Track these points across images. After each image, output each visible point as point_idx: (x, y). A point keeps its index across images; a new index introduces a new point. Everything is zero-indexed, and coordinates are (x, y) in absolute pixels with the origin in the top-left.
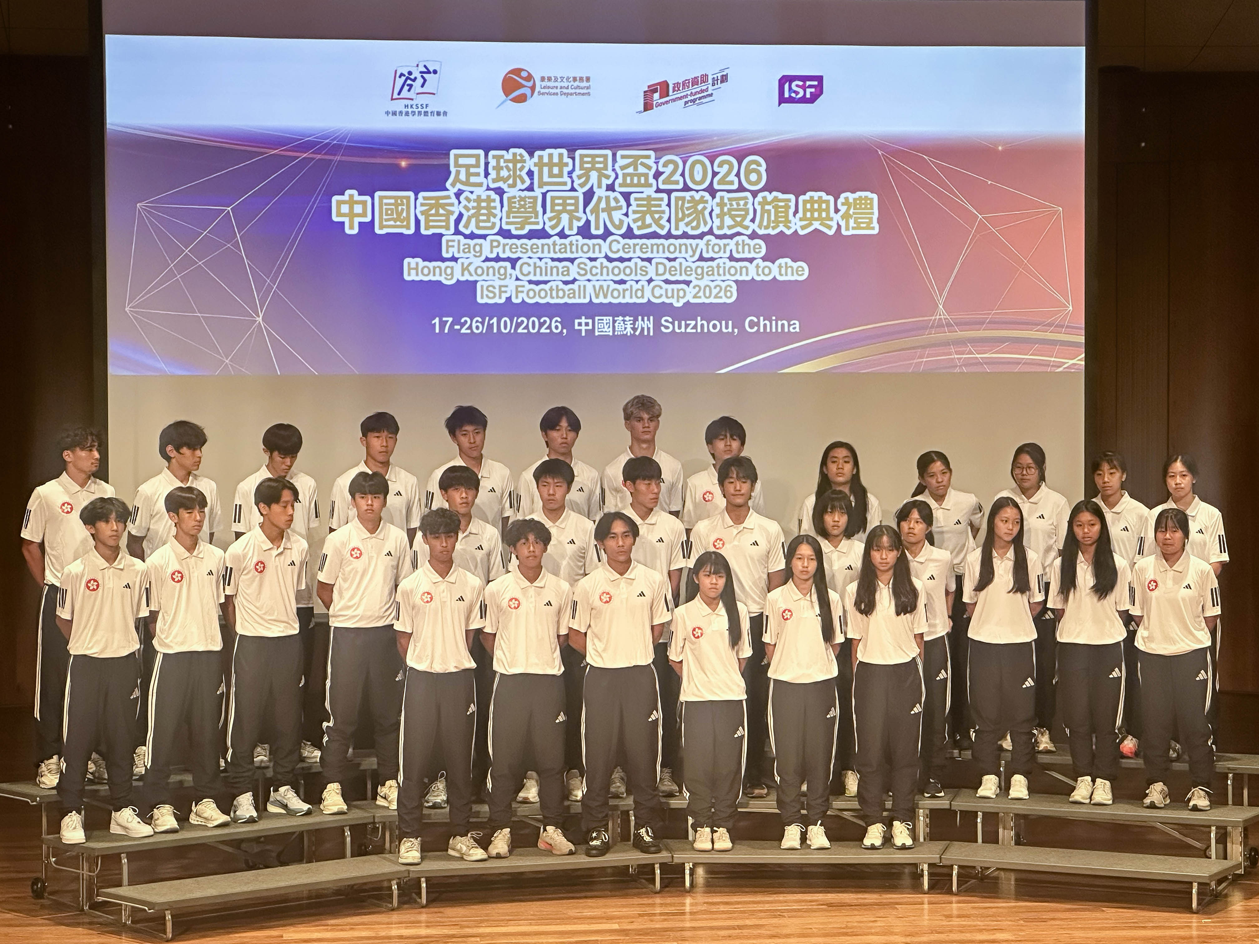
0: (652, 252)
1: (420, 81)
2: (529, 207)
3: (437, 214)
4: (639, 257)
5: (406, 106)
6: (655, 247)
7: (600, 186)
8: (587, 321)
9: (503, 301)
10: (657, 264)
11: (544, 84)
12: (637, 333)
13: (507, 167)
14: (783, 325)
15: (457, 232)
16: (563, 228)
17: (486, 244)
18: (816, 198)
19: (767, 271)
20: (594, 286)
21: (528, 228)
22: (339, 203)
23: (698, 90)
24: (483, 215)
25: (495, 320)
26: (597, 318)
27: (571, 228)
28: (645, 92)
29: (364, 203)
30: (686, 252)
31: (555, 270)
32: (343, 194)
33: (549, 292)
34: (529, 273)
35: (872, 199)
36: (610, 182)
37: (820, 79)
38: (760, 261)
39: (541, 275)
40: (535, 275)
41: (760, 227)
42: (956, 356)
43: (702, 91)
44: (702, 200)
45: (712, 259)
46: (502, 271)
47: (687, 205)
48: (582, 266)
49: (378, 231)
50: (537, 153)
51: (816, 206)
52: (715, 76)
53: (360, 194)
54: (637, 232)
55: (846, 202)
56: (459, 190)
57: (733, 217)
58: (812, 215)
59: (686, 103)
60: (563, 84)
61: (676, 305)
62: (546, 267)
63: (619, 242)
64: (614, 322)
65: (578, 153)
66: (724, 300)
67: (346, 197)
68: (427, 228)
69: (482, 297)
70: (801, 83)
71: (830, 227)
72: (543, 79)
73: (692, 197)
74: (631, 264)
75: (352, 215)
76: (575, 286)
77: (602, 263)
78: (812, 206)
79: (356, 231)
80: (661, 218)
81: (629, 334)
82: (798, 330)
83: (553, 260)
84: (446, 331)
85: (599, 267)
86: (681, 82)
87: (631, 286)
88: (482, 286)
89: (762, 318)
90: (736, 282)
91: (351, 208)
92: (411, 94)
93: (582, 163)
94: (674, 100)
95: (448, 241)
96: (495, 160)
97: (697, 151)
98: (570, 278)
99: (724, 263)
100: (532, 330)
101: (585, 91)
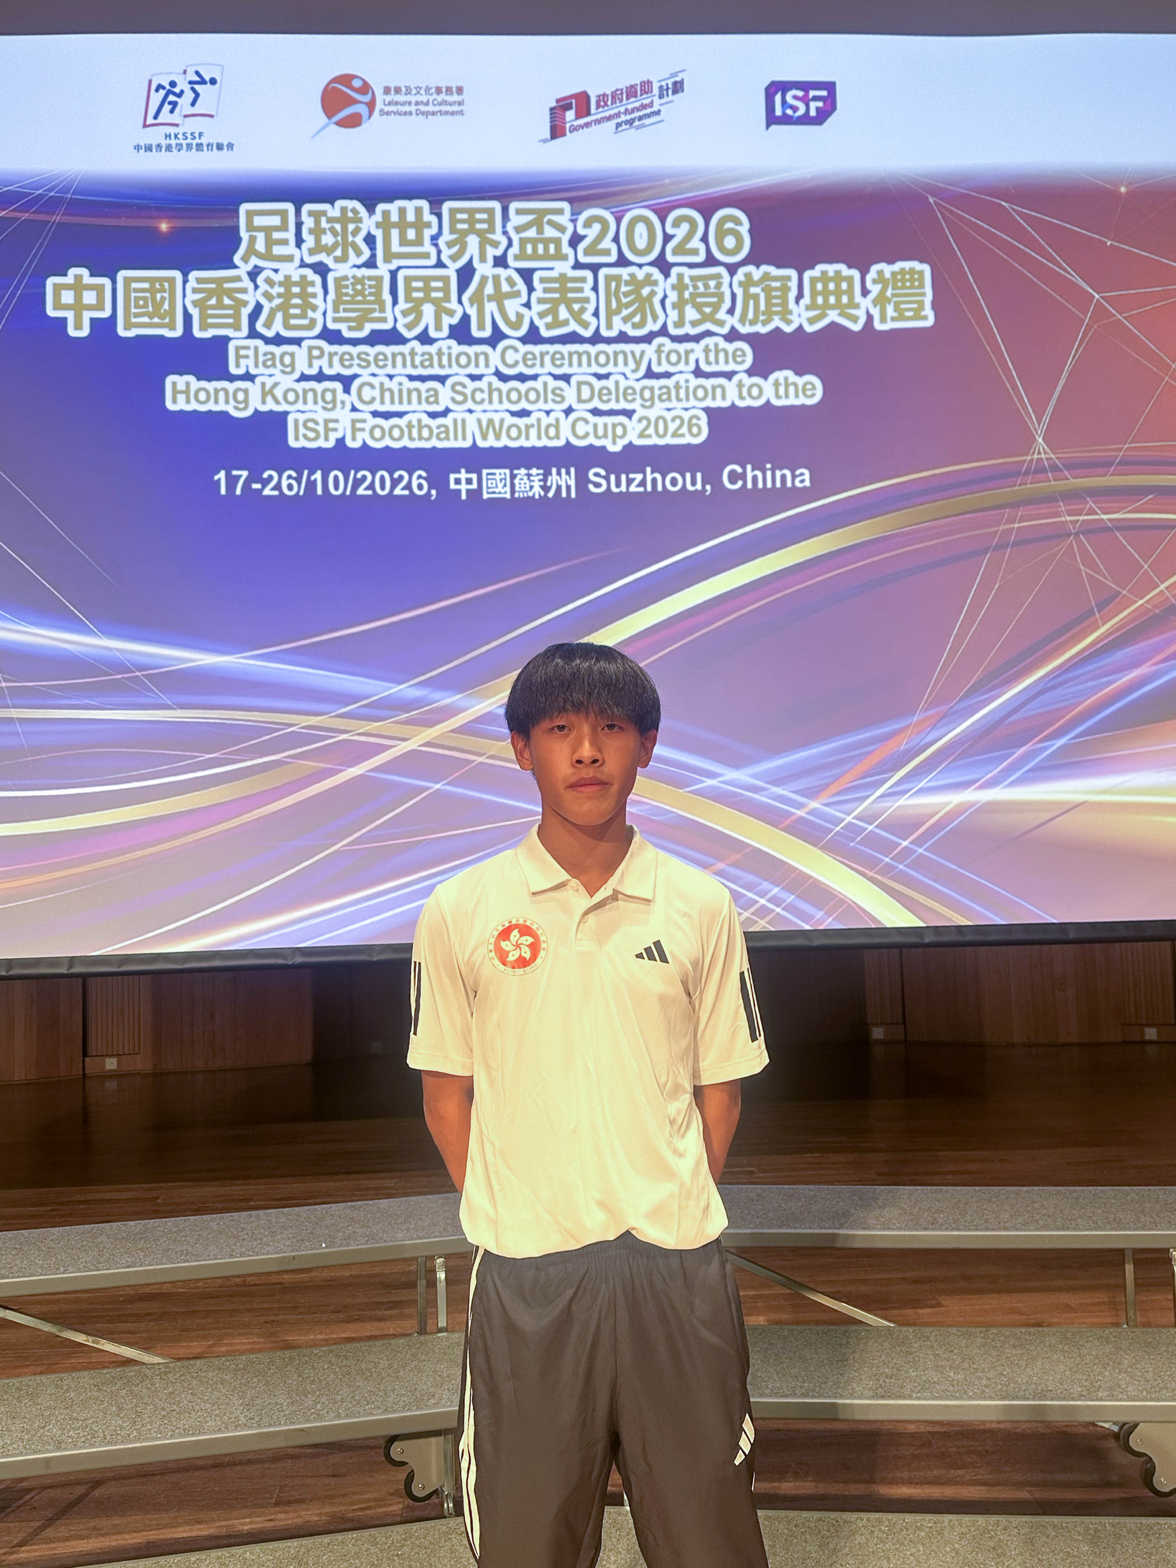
0: (571, 365)
1: (189, 96)
2: (371, 294)
3: (220, 305)
4: (550, 374)
5: (168, 136)
6: (575, 358)
7: (483, 259)
8: (469, 476)
9: (330, 444)
10: (579, 384)
11: (388, 98)
12: (551, 494)
13: (332, 230)
14: (783, 477)
15: (253, 334)
16: (426, 328)
17: (301, 353)
18: (831, 274)
19: (755, 392)
20: (479, 421)
21: (368, 328)
22: (58, 288)
23: (637, 104)
24: (296, 306)
25: (318, 476)
26: (485, 472)
27: (438, 328)
28: (552, 109)
29: (100, 289)
30: (626, 364)
31: (414, 395)
32: (65, 275)
33: (406, 431)
34: (373, 400)
35: (921, 273)
36: (499, 252)
37: (830, 87)
38: (744, 377)
39: (392, 402)
40: (382, 402)
41: (742, 321)
42: (1068, 518)
43: (644, 107)
44: (649, 280)
45: (667, 375)
46: (329, 396)
47: (624, 289)
48: (459, 388)
49: (122, 332)
50: (381, 207)
51: (832, 286)
52: (664, 83)
53: (92, 275)
54: (545, 333)
55: (880, 278)
56: (256, 267)
57: (698, 307)
58: (826, 300)
59: (618, 125)
60: (419, 98)
61: (612, 448)
62: (400, 391)
63: (516, 350)
64: (513, 477)
65: (447, 206)
66: (688, 440)
67: (69, 279)
68: (203, 328)
69: (297, 438)
70: (800, 94)
71: (855, 319)
72: (387, 90)
73: (632, 276)
74: (538, 384)
76: (448, 421)
77: (490, 384)
78: (825, 286)
79: (85, 332)
80: (583, 310)
81: (537, 497)
82: (807, 483)
83: (411, 378)
84: (238, 492)
85: (486, 388)
86: (608, 92)
87: (539, 420)
88: (296, 421)
89: (749, 467)
90: (707, 410)
91: (78, 297)
92: (176, 118)
93: (453, 221)
94: (598, 122)
95: (238, 349)
96: (312, 219)
97: (638, 202)
98: (440, 408)
99: (687, 381)
100: (379, 491)
101: (456, 108)
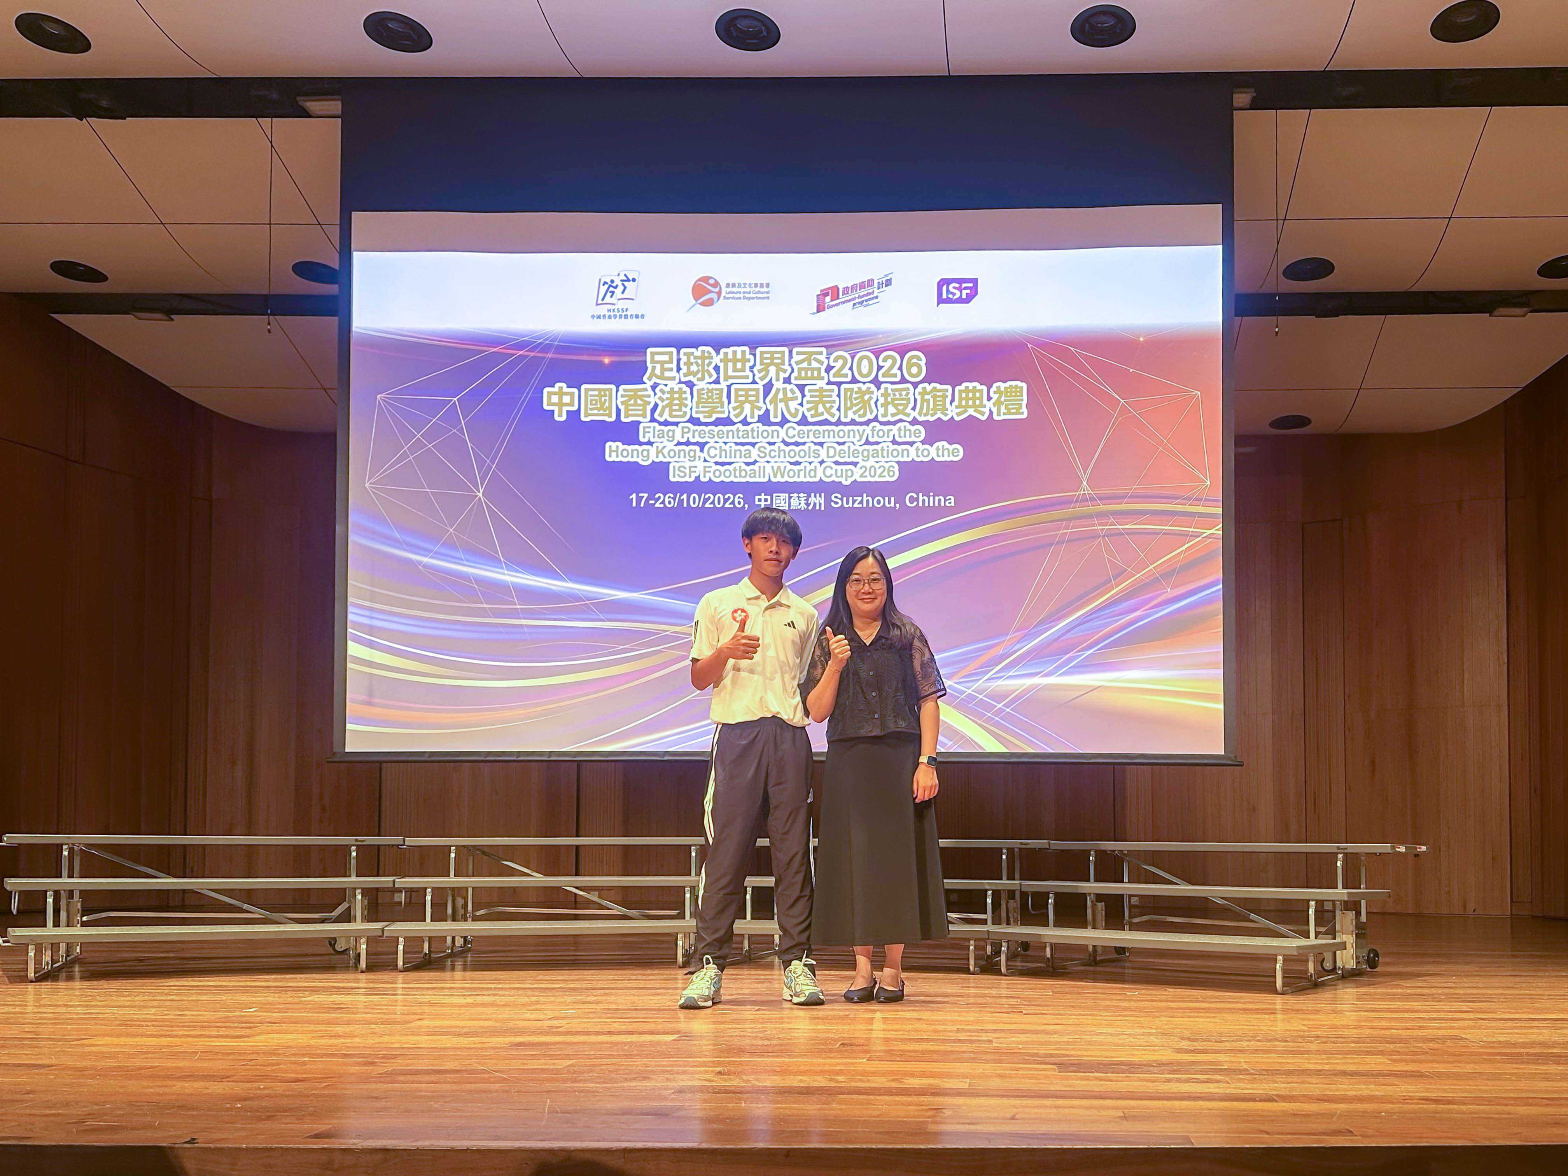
0: (824, 437)
1: (621, 288)
2: (716, 398)
3: (635, 404)
4: (812, 442)
5: (609, 310)
6: (826, 433)
7: (778, 380)
8: (766, 497)
9: (692, 479)
10: (828, 447)
11: (729, 290)
12: (810, 508)
13: (697, 363)
14: (940, 500)
15: (653, 420)
16: (746, 417)
17: (678, 430)
18: (971, 388)
19: (926, 453)
20: (773, 467)
21: (714, 416)
22: (550, 394)
23: (865, 293)
24: (676, 405)
25: (685, 496)
26: (775, 495)
27: (752, 417)
28: (818, 296)
29: (572, 394)
30: (854, 437)
31: (738, 453)
32: (554, 387)
33: (733, 472)
34: (716, 455)
35: (1021, 388)
36: (787, 375)
37: (975, 281)
38: (920, 444)
39: (726, 457)
40: (721, 457)
41: (920, 414)
42: (1099, 527)
43: (869, 294)
44: (868, 391)
45: (877, 443)
46: (692, 454)
47: (854, 396)
48: (762, 449)
49: (583, 418)
50: (723, 351)
51: (971, 395)
52: (880, 281)
53: (568, 387)
54: (810, 420)
55: (998, 391)
56: (655, 383)
57: (896, 406)
58: (967, 402)
59: (854, 305)
60: (745, 290)
61: (845, 483)
62: (731, 451)
63: (794, 429)
64: (790, 498)
65: (759, 350)
66: (887, 479)
67: (556, 389)
68: (626, 417)
69: (674, 476)
70: (957, 285)
71: (983, 414)
72: (728, 285)
73: (859, 388)
74: (806, 447)
75: (561, 404)
76: (756, 467)
77: (779, 447)
78: (967, 395)
79: (564, 418)
80: (832, 407)
81: (803, 509)
82: (953, 504)
83: (737, 444)
84: (642, 505)
85: (777, 450)
86: (850, 286)
87: (805, 467)
88: (674, 467)
89: (921, 494)
90: (898, 462)
91: (560, 399)
92: (613, 300)
93: (762, 359)
94: (843, 302)
95: (644, 428)
96: (686, 357)
97: (864, 348)
98: (752, 460)
99: (888, 447)
100: (717, 505)
101: (765, 295)
